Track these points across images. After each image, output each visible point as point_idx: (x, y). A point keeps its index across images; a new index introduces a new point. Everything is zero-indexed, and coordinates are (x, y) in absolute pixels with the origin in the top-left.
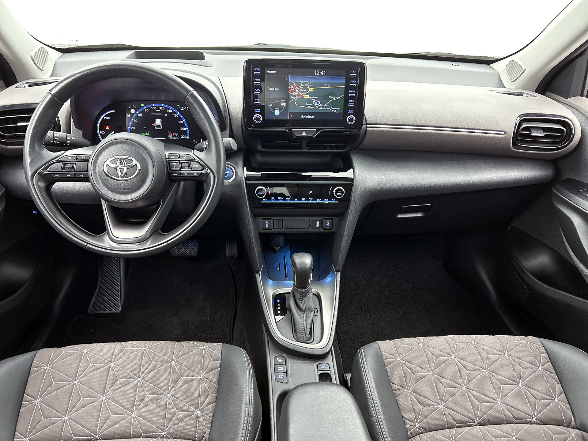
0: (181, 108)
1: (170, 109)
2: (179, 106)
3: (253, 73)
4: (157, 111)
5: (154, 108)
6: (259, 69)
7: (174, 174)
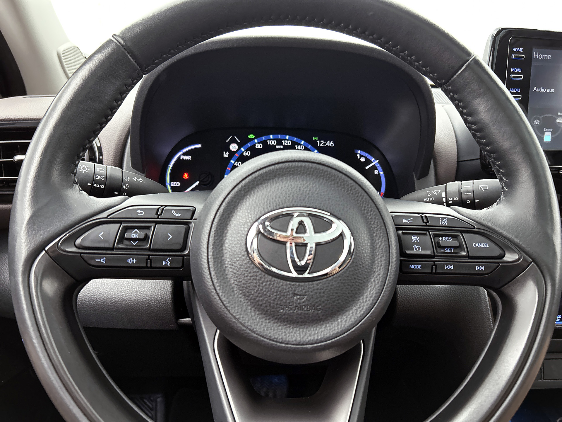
0: (321, 143)
1: (301, 145)
2: (316, 138)
3: (510, 56)
4: (277, 147)
5: (273, 143)
6: (521, 50)
7: (412, 267)
